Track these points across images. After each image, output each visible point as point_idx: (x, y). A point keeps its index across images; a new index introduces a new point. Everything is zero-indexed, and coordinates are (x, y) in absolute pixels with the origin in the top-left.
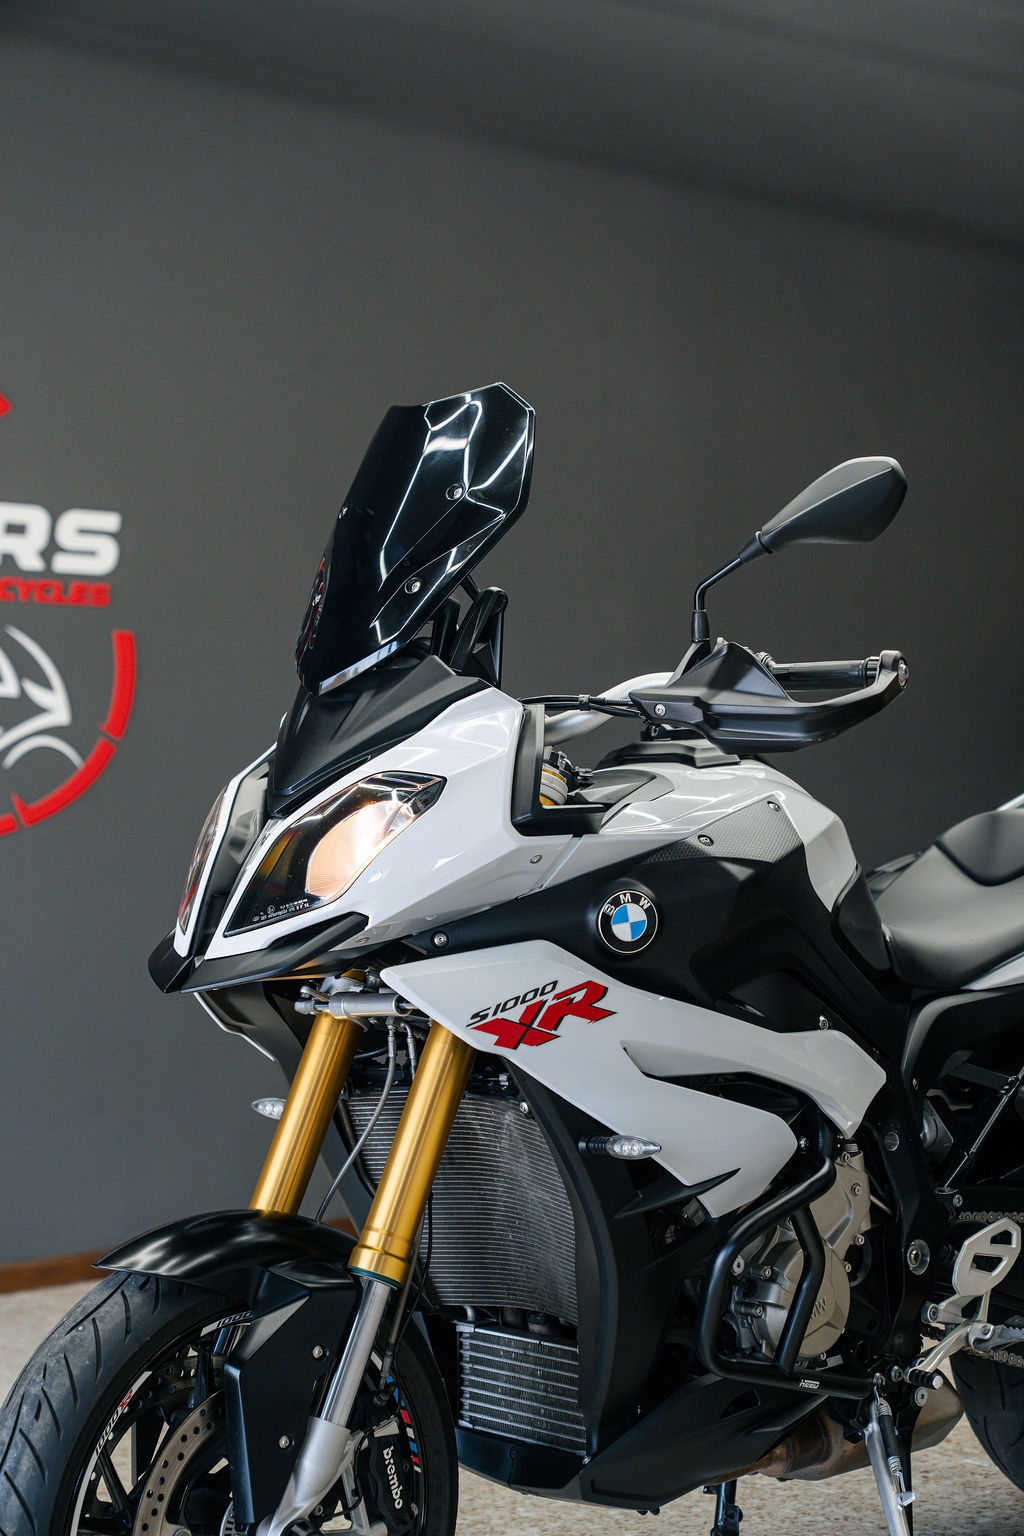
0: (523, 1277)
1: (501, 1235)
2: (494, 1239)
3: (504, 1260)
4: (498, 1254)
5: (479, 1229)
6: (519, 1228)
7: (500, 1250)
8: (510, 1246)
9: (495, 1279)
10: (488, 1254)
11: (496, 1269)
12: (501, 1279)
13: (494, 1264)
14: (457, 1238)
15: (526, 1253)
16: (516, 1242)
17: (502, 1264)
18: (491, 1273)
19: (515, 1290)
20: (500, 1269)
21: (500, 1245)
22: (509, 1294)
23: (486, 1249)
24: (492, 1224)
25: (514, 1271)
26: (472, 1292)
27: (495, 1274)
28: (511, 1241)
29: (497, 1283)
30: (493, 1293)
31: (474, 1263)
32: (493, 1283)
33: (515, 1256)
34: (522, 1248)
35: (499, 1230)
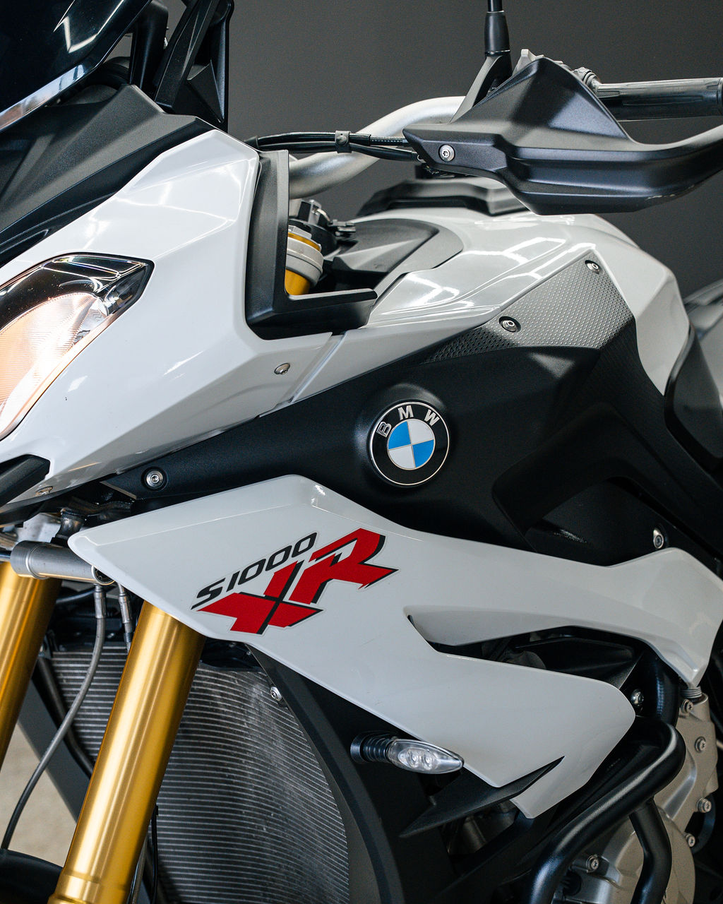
0: (283, 877)
1: (253, 826)
2: (244, 830)
3: (257, 855)
4: (249, 848)
5: (224, 816)
6: (275, 821)
7: (252, 843)
8: (264, 840)
9: (247, 876)
10: (237, 846)
11: (248, 865)
12: (255, 877)
13: (246, 859)
14: (198, 826)
15: (285, 851)
16: (272, 837)
17: (254, 860)
18: (242, 869)
19: (273, 891)
20: (253, 865)
21: (251, 837)
22: (265, 895)
23: (234, 840)
24: (241, 813)
25: (271, 869)
26: (219, 890)
27: (249, 870)
28: (265, 834)
29: (249, 882)
30: (244, 892)
31: (219, 856)
32: (244, 881)
33: (271, 852)
34: (280, 844)
35: (250, 820)
